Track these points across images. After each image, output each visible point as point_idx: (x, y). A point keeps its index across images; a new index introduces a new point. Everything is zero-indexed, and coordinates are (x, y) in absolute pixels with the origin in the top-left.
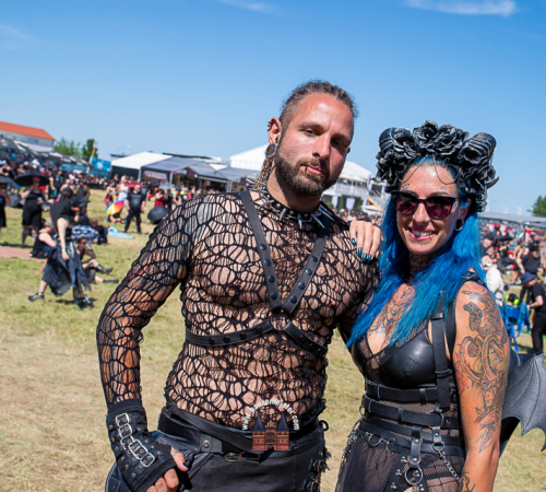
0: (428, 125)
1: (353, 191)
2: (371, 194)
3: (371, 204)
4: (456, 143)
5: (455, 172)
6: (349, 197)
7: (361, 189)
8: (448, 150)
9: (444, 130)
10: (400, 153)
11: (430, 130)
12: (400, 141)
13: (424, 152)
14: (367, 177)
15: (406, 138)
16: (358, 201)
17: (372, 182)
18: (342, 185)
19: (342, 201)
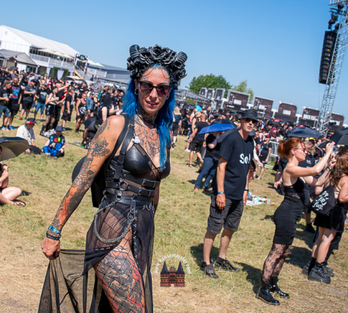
0: (158, 47)
1: (62, 64)
2: (76, 68)
3: (76, 75)
4: (171, 58)
5: (170, 73)
6: (59, 69)
7: (69, 64)
8: (168, 62)
9: (165, 50)
10: (143, 61)
11: (158, 50)
12: (143, 54)
13: (156, 62)
14: (74, 56)
15: (146, 53)
16: (66, 72)
17: (78, 59)
18: (56, 61)
19: (53, 71)
